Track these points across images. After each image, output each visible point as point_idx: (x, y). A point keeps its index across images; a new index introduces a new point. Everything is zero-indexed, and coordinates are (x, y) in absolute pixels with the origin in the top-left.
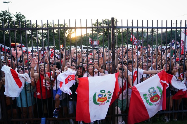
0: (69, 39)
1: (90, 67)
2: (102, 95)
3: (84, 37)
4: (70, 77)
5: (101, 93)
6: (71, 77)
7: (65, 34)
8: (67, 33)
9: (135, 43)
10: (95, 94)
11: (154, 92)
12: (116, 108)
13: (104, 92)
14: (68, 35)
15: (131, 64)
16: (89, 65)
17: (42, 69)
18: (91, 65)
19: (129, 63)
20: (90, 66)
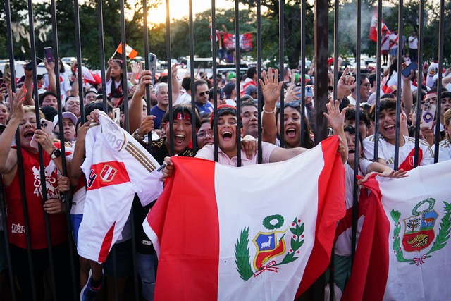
0: (138, 31)
1: (227, 124)
2: (273, 235)
3: (198, 24)
4: (107, 168)
5: (267, 231)
6: (110, 169)
7: (122, 12)
8: (132, 6)
9: (385, 47)
10: (245, 235)
11: (428, 220)
12: (327, 289)
13: (278, 226)
14: (136, 13)
15: (391, 115)
16: (222, 115)
17: (28, 123)
18: (230, 116)
19: (381, 109)
20: (226, 118)
